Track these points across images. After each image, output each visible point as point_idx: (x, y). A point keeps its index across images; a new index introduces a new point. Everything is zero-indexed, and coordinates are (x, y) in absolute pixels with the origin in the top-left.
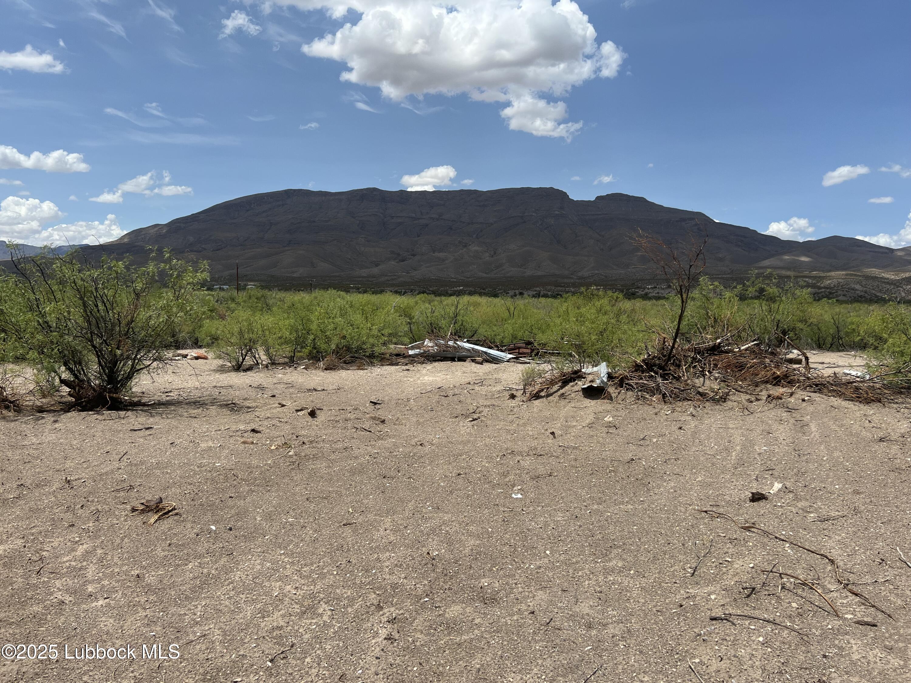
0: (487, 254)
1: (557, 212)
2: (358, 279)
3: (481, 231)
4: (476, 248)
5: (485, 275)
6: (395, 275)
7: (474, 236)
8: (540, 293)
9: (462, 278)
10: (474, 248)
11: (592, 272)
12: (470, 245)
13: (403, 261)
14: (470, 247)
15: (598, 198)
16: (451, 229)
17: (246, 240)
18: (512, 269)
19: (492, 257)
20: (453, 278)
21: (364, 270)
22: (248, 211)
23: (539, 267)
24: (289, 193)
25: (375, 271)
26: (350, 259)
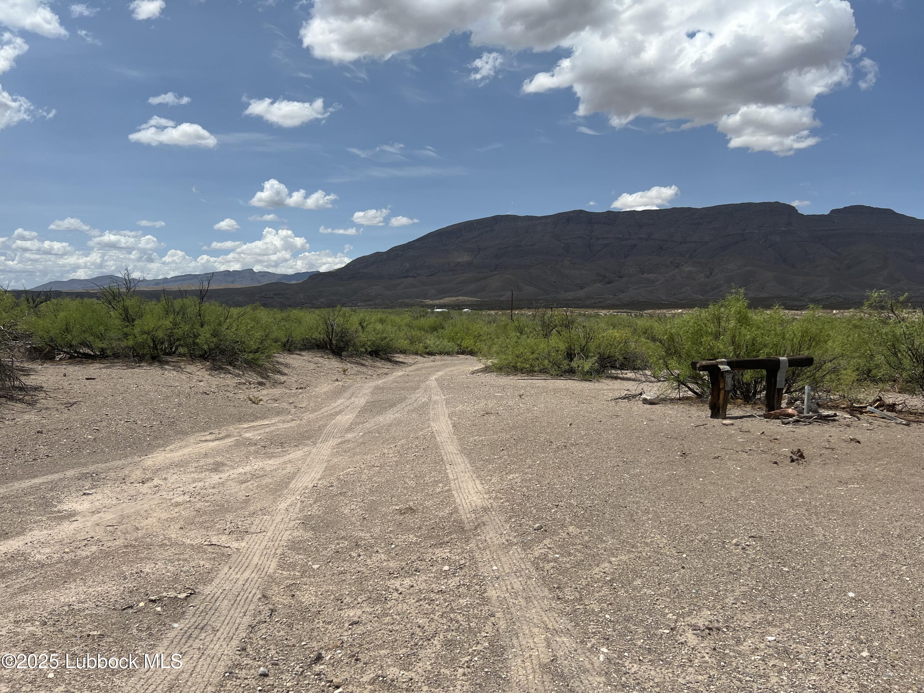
0: (702, 275)
1: (783, 229)
2: (565, 302)
3: (695, 251)
4: (690, 268)
5: (700, 297)
6: (602, 298)
7: (687, 256)
9: (675, 300)
10: (687, 268)
11: (827, 293)
12: (683, 265)
13: (609, 283)
14: (683, 267)
15: (833, 211)
16: (661, 248)
17: (456, 266)
19: (708, 277)
20: (664, 300)
21: (570, 293)
22: (458, 237)
23: (763, 288)
24: (497, 219)
25: (581, 293)
26: (555, 282)
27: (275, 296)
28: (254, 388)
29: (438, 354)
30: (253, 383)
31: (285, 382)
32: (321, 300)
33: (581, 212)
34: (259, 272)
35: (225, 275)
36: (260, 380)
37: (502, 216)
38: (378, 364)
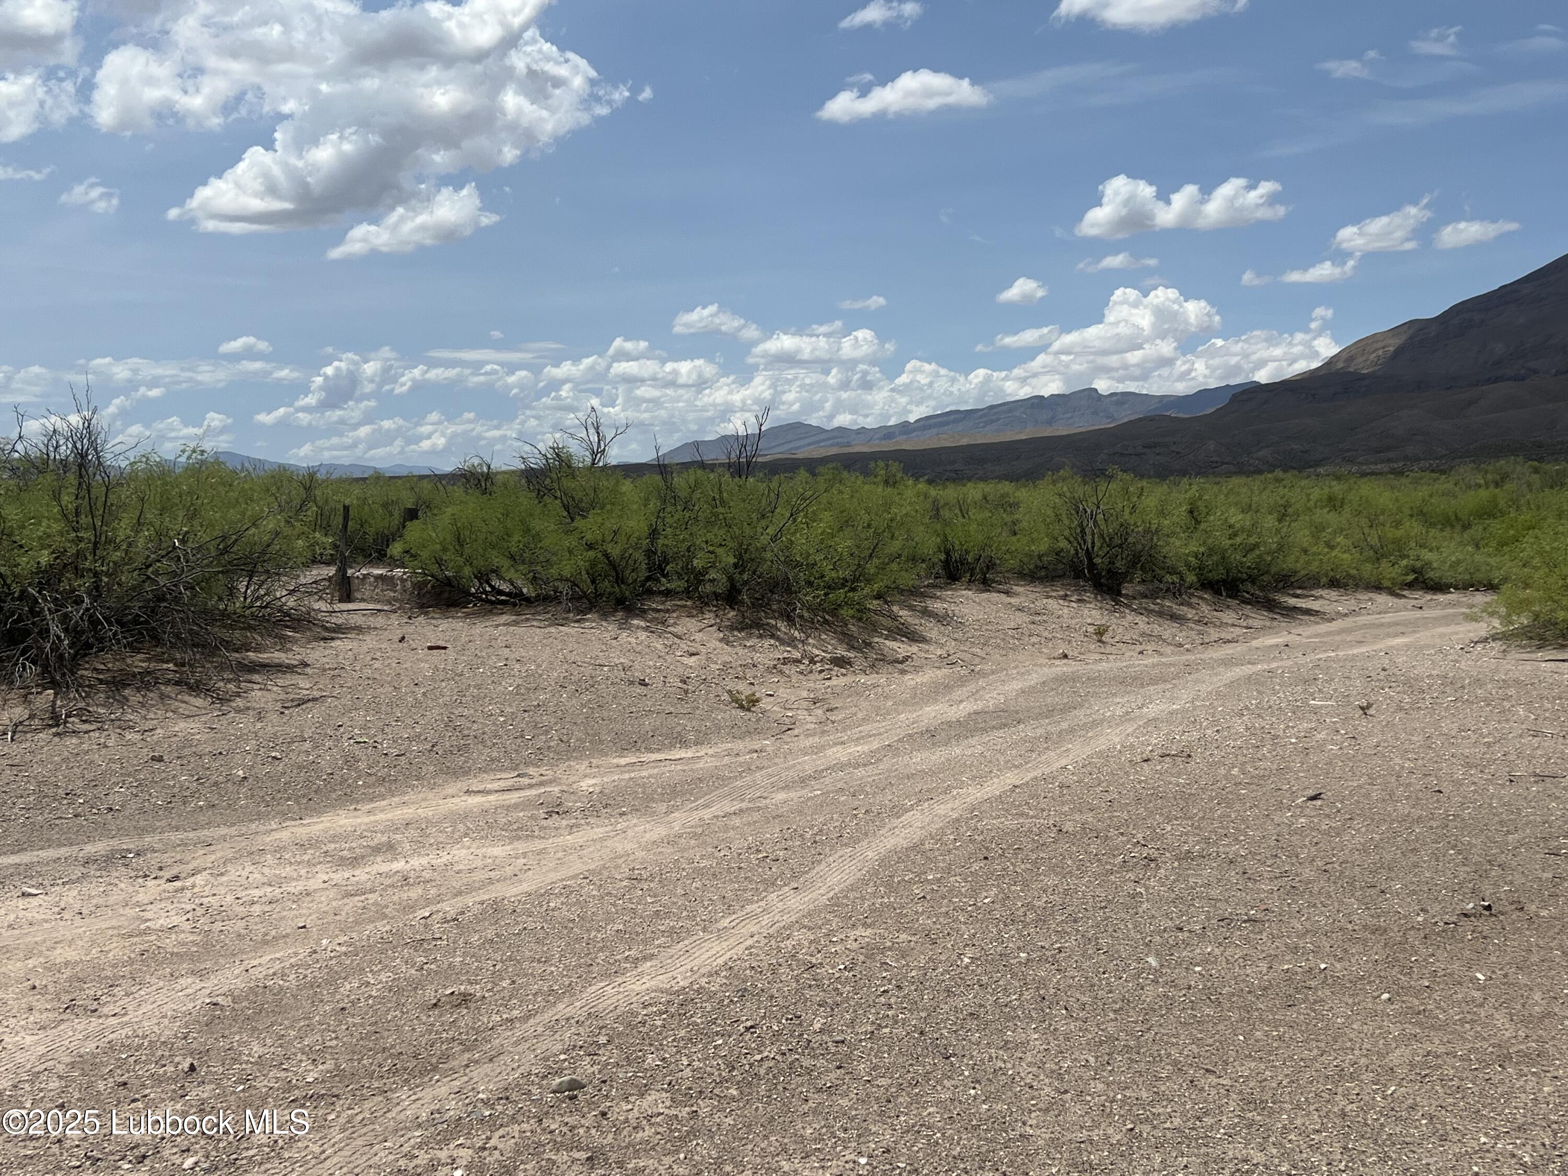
27: (1147, 451)
28: (821, 671)
29: (1456, 588)
30: (822, 660)
31: (906, 658)
32: (1261, 454)
34: (1112, 395)
35: (1033, 406)
36: (841, 651)
38: (1228, 616)
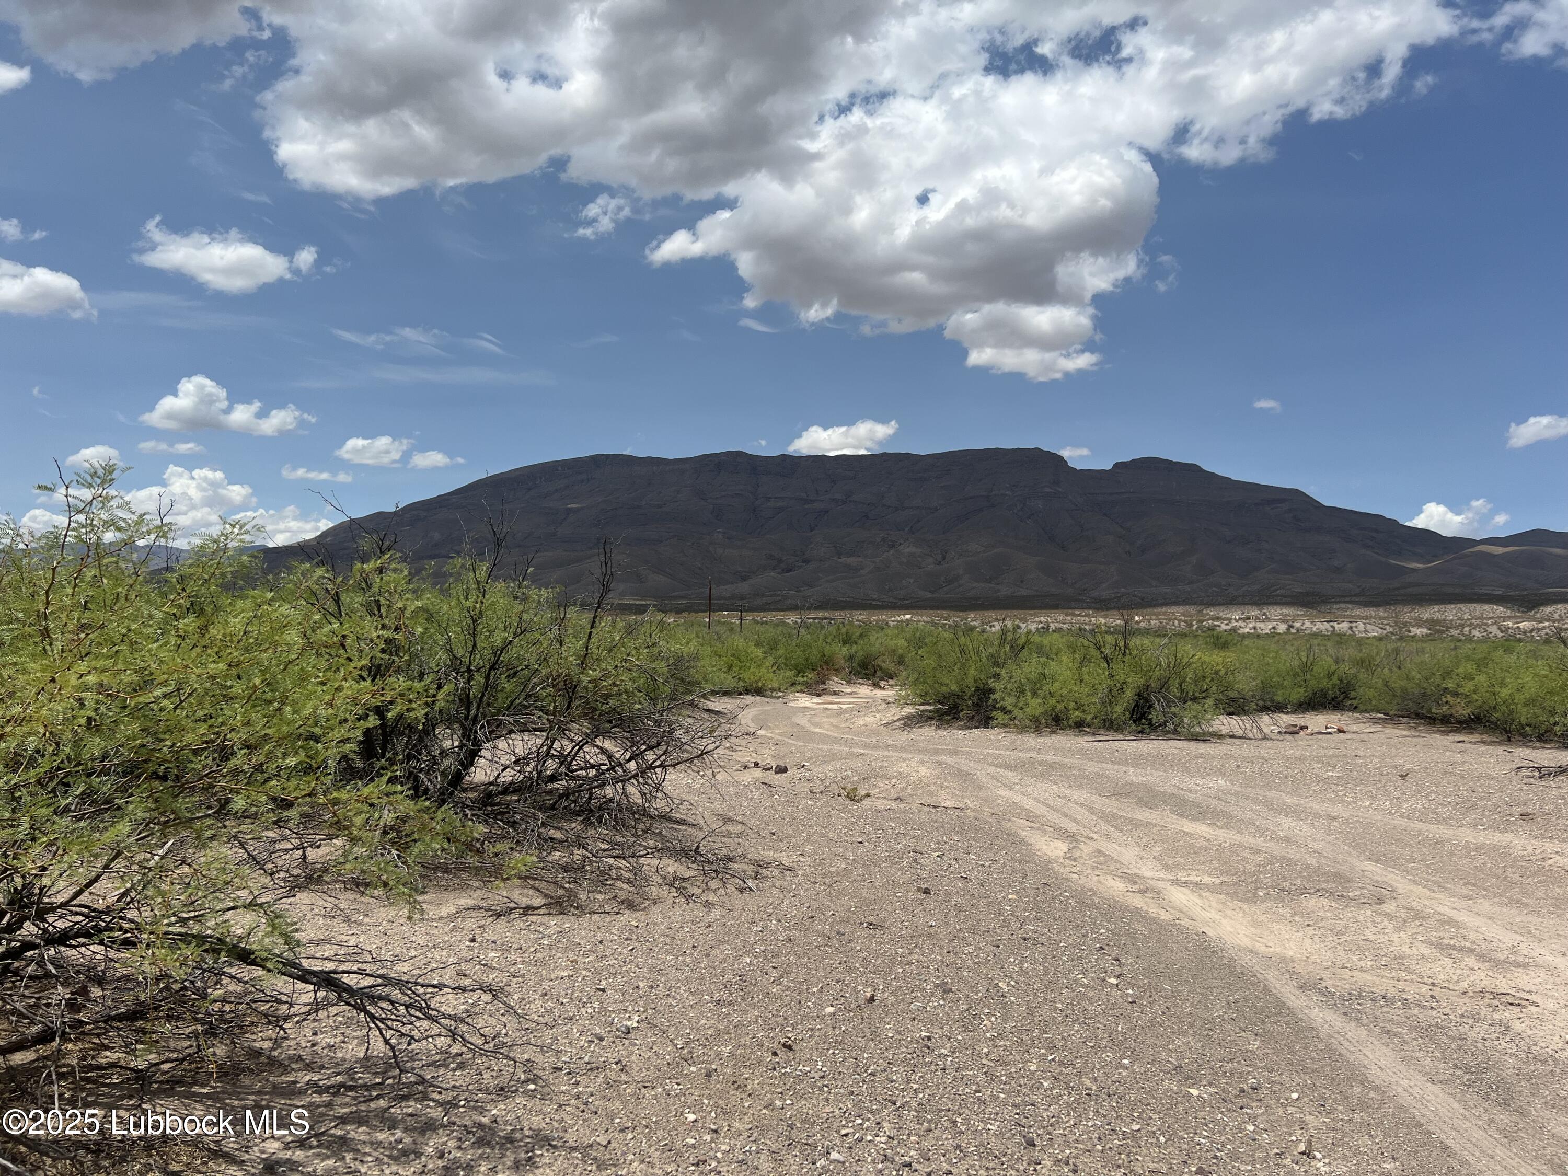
0: (931, 560)
1: (1048, 490)
2: (719, 602)
3: (919, 521)
4: (912, 549)
5: (929, 595)
6: (779, 595)
7: (907, 529)
8: (1048, 626)
9: (891, 600)
10: (908, 549)
11: (1116, 590)
12: (901, 544)
13: (789, 571)
14: (902, 547)
15: (1117, 465)
16: (867, 517)
17: (526, 538)
18: (976, 584)
19: (939, 563)
20: (874, 600)
21: (726, 587)
22: (530, 489)
23: (1026, 582)
24: (598, 461)
25: (744, 587)
26: (700, 568)
33: (739, 454)
37: (607, 456)
